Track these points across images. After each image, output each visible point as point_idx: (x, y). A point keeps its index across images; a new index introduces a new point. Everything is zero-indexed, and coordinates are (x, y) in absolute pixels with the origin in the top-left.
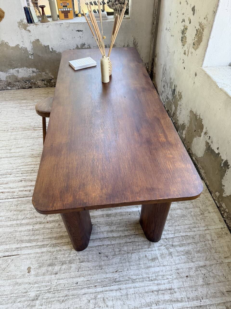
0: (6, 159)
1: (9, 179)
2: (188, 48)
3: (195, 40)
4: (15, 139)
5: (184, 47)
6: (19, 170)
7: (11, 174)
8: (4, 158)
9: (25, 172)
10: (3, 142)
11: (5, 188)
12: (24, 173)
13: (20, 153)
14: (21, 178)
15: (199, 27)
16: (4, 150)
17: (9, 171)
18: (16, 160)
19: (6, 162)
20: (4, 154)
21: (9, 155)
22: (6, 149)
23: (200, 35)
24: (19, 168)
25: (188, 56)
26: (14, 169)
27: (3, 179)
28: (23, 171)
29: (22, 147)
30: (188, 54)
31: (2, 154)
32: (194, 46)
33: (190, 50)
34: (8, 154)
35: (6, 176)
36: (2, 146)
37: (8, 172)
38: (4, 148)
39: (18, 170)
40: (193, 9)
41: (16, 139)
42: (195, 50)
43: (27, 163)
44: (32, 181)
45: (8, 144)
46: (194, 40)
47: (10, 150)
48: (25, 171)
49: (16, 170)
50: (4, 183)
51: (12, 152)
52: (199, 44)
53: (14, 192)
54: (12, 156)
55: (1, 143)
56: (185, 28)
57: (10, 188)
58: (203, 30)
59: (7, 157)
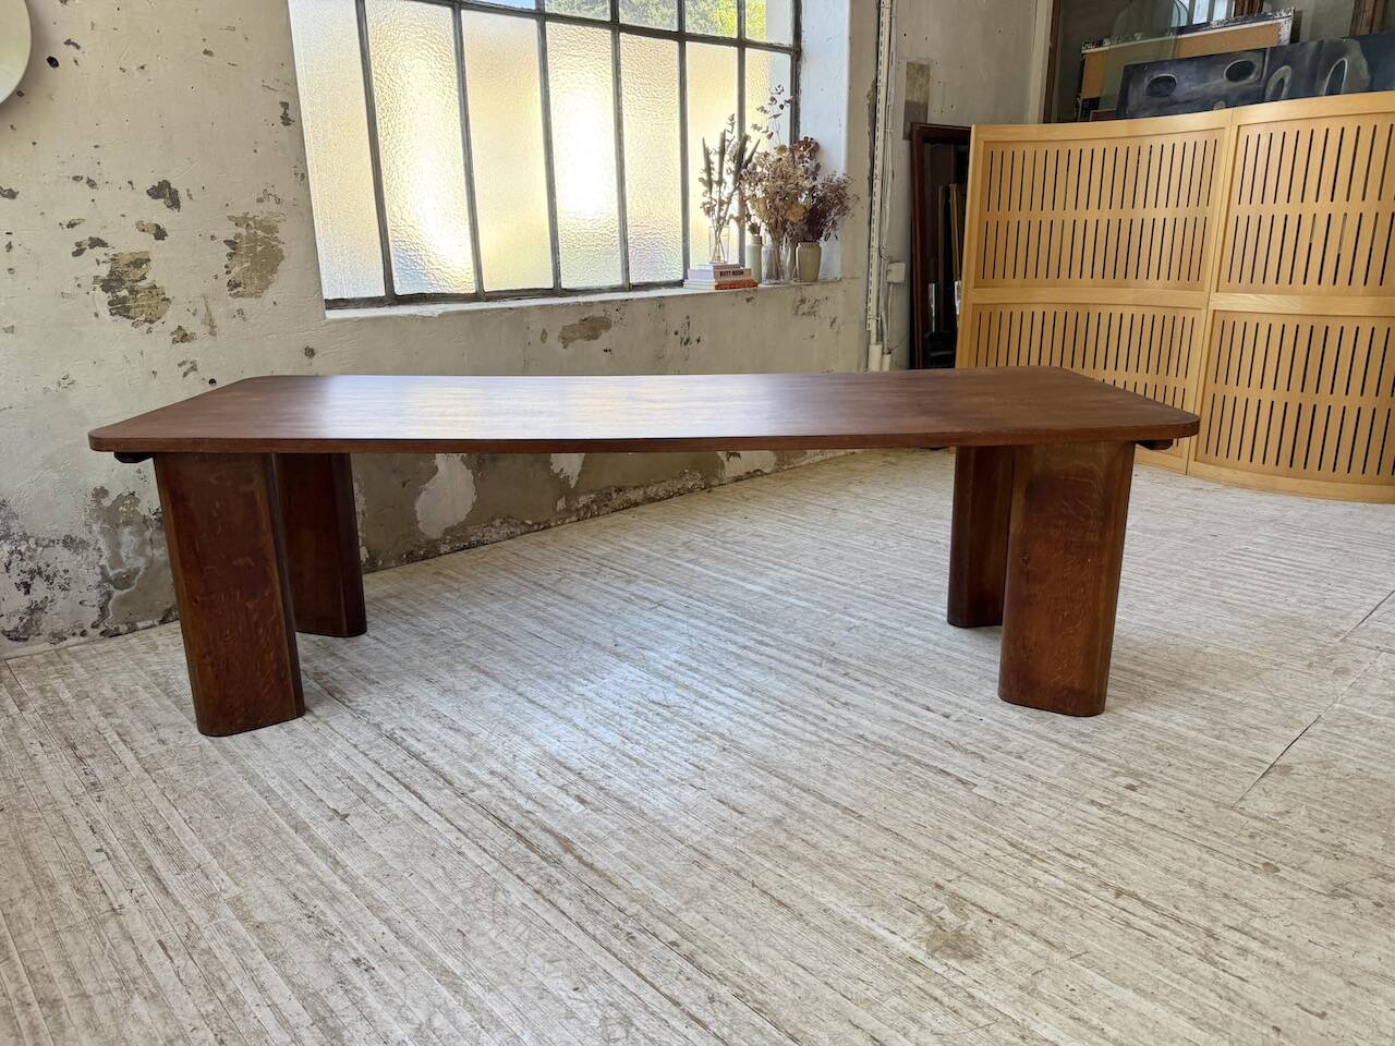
0: (830, 793)
1: (876, 728)
2: (202, 311)
3: (236, 270)
4: (704, 861)
5: (158, 323)
6: (820, 732)
7: (862, 736)
8: (836, 805)
9: (810, 718)
10: (770, 882)
11: (914, 715)
12: (816, 716)
13: (757, 780)
14: (840, 710)
15: (242, 231)
16: (805, 837)
17: (857, 749)
18: (799, 769)
19: (838, 784)
20: (822, 818)
21: (806, 803)
22: (791, 836)
23: (259, 249)
24: (815, 738)
25: (212, 333)
26: (838, 745)
27: (900, 738)
28: (814, 724)
29: (723, 799)
30: (213, 327)
31: (829, 822)
32: (240, 289)
33: (219, 312)
34: (806, 809)
35: (881, 741)
36: (797, 864)
37: (865, 747)
38: (796, 846)
39: (826, 735)
40: (163, 192)
41: (697, 856)
42: (256, 295)
43: (775, 737)
44: (817, 689)
45: (757, 858)
46: (228, 273)
47: (778, 822)
48: (806, 720)
49: (831, 738)
50: (903, 726)
51: (781, 806)
52: (274, 270)
53: (891, 693)
54: (796, 791)
55: (785, 883)
56: (122, 262)
57: (895, 706)
58: (270, 229)
59: (822, 798)
